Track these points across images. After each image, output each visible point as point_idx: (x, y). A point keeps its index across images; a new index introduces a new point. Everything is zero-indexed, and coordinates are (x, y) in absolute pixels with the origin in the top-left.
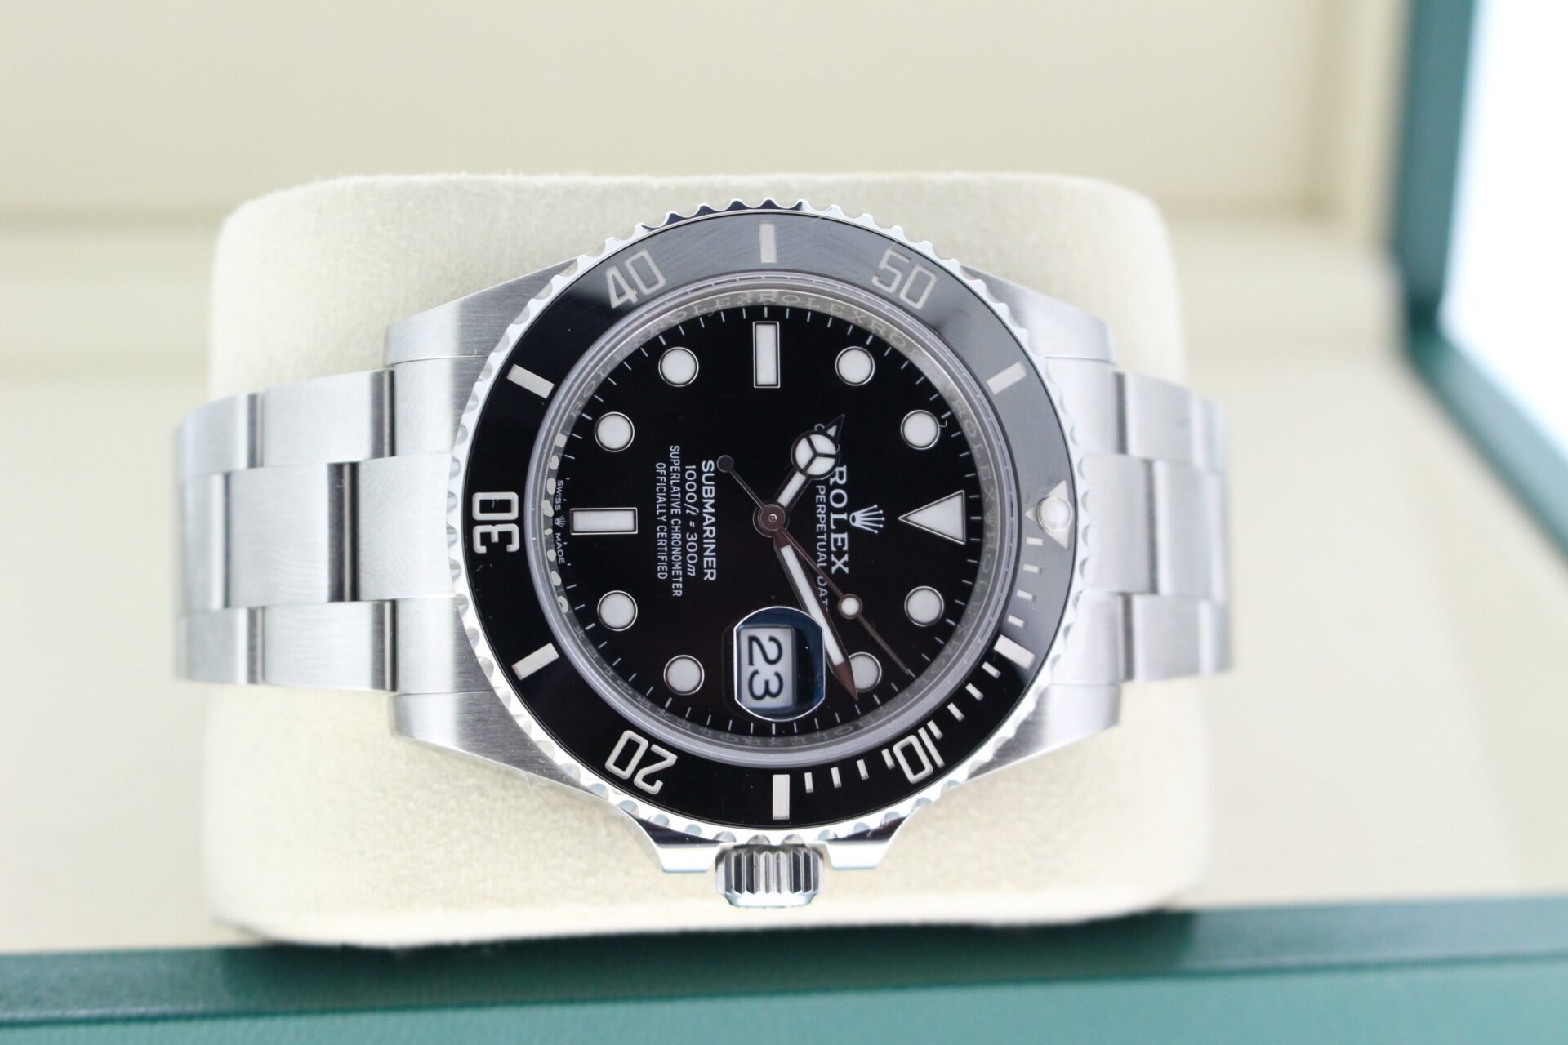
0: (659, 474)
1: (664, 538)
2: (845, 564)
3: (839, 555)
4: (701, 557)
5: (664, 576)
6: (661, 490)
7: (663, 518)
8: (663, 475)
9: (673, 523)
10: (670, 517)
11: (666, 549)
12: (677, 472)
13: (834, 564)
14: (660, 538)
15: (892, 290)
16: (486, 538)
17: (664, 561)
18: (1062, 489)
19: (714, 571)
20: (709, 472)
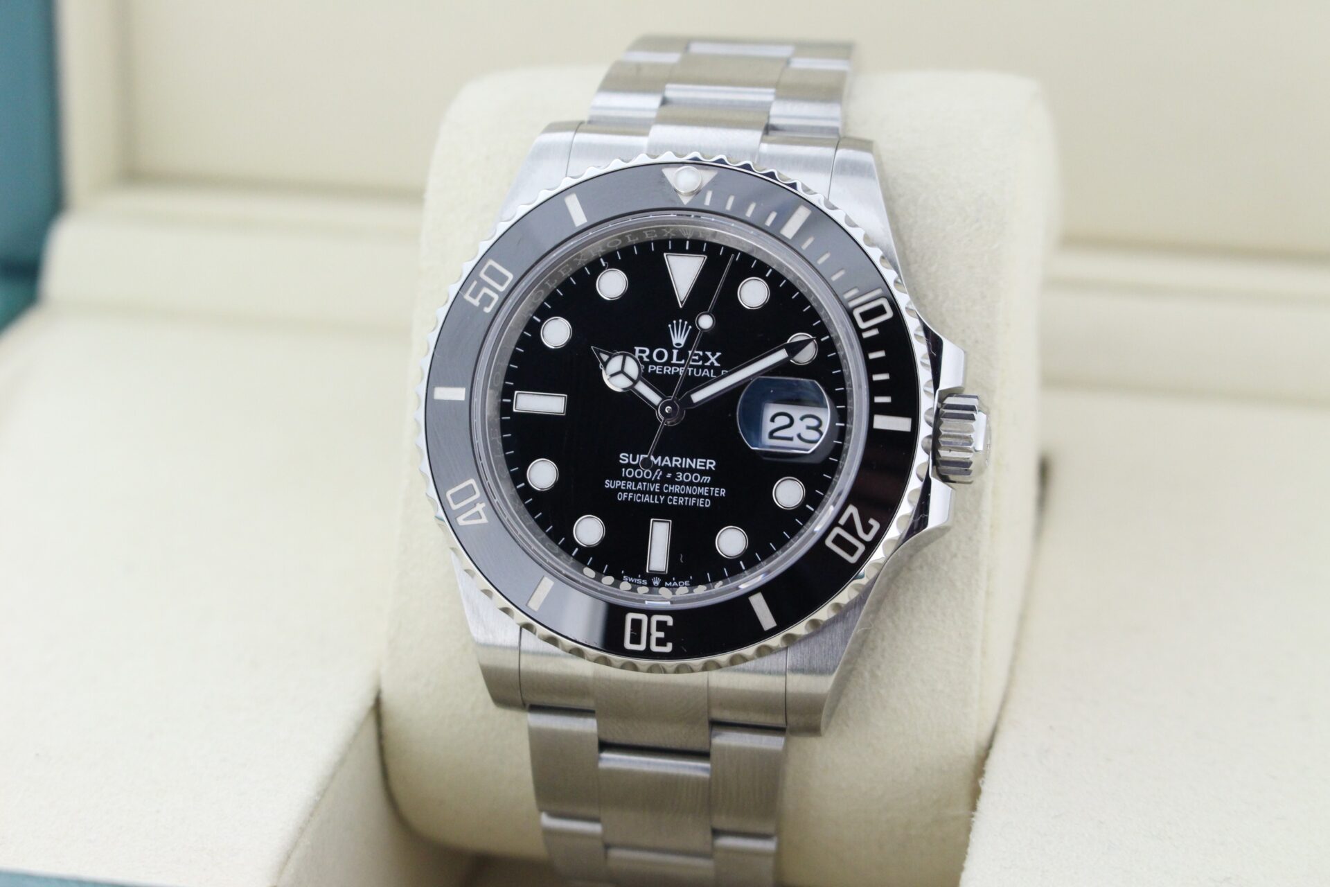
0: (627, 499)
1: (678, 499)
2: (713, 355)
3: (706, 359)
4: (696, 471)
5: (708, 502)
6: (640, 498)
7: (662, 499)
8: (628, 495)
9: (666, 491)
10: (661, 493)
11: (686, 498)
12: (626, 484)
13: (712, 364)
14: (677, 502)
15: (496, 297)
16: (660, 642)
17: (696, 501)
18: (668, 173)
19: (708, 461)
20: (629, 458)
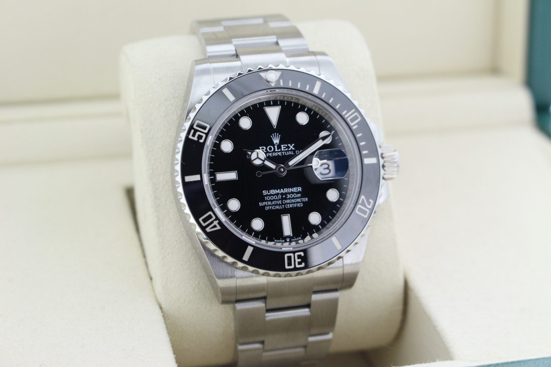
0: (269, 209)
1: (290, 205)
3: (288, 147)
4: (294, 193)
5: (301, 204)
6: (274, 207)
7: (283, 206)
8: (269, 207)
9: (284, 203)
10: (282, 204)
11: (293, 204)
12: (268, 203)
13: (291, 149)
14: (290, 206)
16: (300, 263)
17: (297, 205)
18: (262, 74)
19: (298, 188)
20: (266, 192)
